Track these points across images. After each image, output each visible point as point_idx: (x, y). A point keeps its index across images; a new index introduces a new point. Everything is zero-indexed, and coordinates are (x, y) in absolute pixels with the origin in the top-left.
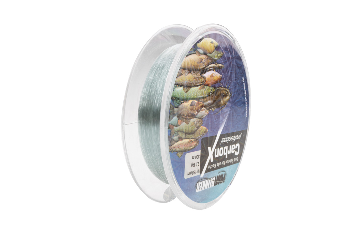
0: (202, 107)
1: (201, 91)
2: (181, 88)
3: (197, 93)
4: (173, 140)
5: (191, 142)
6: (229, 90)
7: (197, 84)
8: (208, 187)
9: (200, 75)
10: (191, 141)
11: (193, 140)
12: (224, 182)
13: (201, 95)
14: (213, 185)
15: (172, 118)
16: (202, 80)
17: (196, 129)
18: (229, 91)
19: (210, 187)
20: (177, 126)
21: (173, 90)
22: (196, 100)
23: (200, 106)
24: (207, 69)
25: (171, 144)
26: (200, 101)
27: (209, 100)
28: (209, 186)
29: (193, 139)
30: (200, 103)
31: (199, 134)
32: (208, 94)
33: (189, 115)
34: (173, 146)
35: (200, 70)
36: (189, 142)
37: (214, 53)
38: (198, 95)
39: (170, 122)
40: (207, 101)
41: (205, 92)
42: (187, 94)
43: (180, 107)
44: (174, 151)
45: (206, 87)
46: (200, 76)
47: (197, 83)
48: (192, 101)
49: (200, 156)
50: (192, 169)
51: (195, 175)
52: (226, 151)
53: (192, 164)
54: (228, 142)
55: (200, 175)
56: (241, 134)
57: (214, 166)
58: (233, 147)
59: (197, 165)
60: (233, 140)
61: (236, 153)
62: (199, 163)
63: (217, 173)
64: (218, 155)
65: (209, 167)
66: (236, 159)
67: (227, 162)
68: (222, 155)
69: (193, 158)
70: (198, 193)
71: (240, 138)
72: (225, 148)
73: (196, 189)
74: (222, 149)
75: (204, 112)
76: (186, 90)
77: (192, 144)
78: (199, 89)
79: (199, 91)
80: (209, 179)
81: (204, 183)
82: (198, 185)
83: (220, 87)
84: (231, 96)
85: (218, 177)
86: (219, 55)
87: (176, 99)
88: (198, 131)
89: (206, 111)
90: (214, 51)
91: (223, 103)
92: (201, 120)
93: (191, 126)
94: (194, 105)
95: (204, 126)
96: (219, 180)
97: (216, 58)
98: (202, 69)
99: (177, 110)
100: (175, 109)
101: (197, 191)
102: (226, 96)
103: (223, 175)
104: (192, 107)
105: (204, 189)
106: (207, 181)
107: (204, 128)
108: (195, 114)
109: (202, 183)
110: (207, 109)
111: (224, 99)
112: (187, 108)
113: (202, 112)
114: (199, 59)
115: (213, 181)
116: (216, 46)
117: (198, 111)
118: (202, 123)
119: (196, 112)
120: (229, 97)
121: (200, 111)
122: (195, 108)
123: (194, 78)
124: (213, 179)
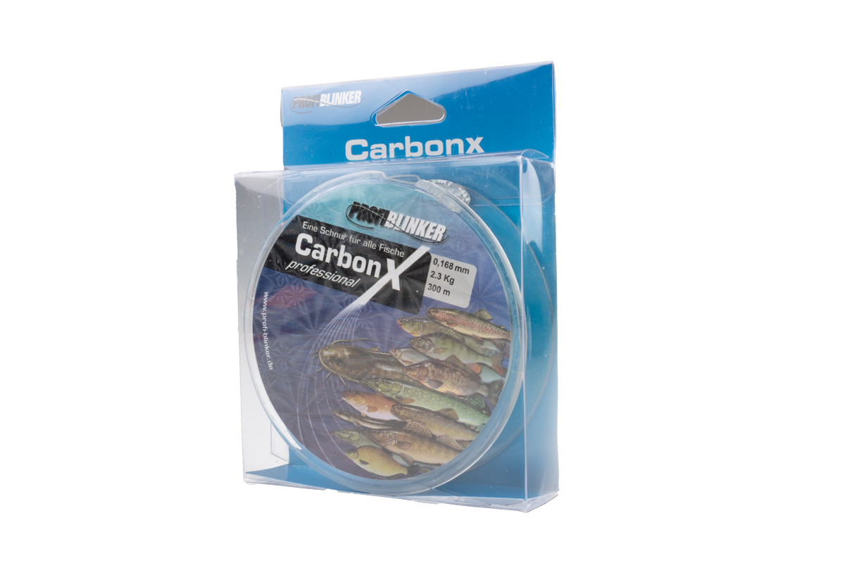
0: (409, 368)
1: (407, 396)
2: (461, 420)
3: (419, 396)
5: (450, 322)
7: (417, 410)
8: (407, 218)
9: (406, 423)
10: (448, 324)
11: (445, 324)
12: (355, 203)
13: (408, 389)
14: (391, 214)
15: (494, 382)
16: (402, 412)
18: (322, 363)
19: (401, 216)
22: (424, 386)
23: (416, 373)
25: (503, 342)
26: (414, 380)
27: (386, 371)
28: (404, 218)
29: (441, 325)
30: (414, 376)
31: (424, 326)
32: (389, 383)
33: (448, 369)
34: (501, 337)
36: (456, 324)
37: (361, 445)
38: (417, 391)
40: (393, 373)
41: (398, 390)
42: (449, 406)
43: (469, 392)
44: (500, 327)
45: (394, 397)
46: (409, 421)
47: (418, 412)
48: (437, 390)
49: (427, 286)
50: (452, 273)
51: (446, 259)
52: (345, 259)
53: (452, 283)
54: (336, 274)
55: (432, 253)
56: (289, 268)
57: (387, 250)
58: (318, 255)
59: (438, 276)
60: (318, 270)
61: (310, 239)
62: (432, 276)
63: (377, 231)
64: (371, 263)
65: (401, 254)
66: (309, 227)
67: (343, 237)
68: (357, 258)
69: (447, 292)
70: (442, 224)
71: (293, 262)
72: (347, 266)
73: (448, 232)
74: (355, 268)
75: (405, 357)
76: (450, 413)
77: (448, 318)
78: (413, 401)
79: (414, 398)
80: (404, 232)
81: (420, 232)
82: (438, 236)
83: (349, 381)
84: (317, 353)
85: (376, 223)
86: (347, 436)
87: (478, 409)
88: (426, 332)
89: (397, 357)
90: (360, 447)
91: (345, 350)
92: (415, 346)
93: (445, 350)
94: (432, 380)
95: (409, 334)
96: (374, 215)
97: (355, 433)
98: (399, 431)
99: (479, 391)
100: (485, 394)
101: (444, 228)
102: (333, 358)
103: (358, 218)
104: (439, 380)
105: (423, 221)
106: (412, 232)
107: (407, 329)
108: (430, 364)
109: (428, 236)
110: (396, 359)
111: (339, 355)
112: (453, 384)
113: (410, 360)
114: (405, 450)
115: (390, 222)
116: (352, 454)
117: (421, 365)
118: (412, 341)
119: (426, 366)
120: (322, 353)
121: (414, 362)
122: (430, 374)
123: (424, 424)
124: (391, 226)
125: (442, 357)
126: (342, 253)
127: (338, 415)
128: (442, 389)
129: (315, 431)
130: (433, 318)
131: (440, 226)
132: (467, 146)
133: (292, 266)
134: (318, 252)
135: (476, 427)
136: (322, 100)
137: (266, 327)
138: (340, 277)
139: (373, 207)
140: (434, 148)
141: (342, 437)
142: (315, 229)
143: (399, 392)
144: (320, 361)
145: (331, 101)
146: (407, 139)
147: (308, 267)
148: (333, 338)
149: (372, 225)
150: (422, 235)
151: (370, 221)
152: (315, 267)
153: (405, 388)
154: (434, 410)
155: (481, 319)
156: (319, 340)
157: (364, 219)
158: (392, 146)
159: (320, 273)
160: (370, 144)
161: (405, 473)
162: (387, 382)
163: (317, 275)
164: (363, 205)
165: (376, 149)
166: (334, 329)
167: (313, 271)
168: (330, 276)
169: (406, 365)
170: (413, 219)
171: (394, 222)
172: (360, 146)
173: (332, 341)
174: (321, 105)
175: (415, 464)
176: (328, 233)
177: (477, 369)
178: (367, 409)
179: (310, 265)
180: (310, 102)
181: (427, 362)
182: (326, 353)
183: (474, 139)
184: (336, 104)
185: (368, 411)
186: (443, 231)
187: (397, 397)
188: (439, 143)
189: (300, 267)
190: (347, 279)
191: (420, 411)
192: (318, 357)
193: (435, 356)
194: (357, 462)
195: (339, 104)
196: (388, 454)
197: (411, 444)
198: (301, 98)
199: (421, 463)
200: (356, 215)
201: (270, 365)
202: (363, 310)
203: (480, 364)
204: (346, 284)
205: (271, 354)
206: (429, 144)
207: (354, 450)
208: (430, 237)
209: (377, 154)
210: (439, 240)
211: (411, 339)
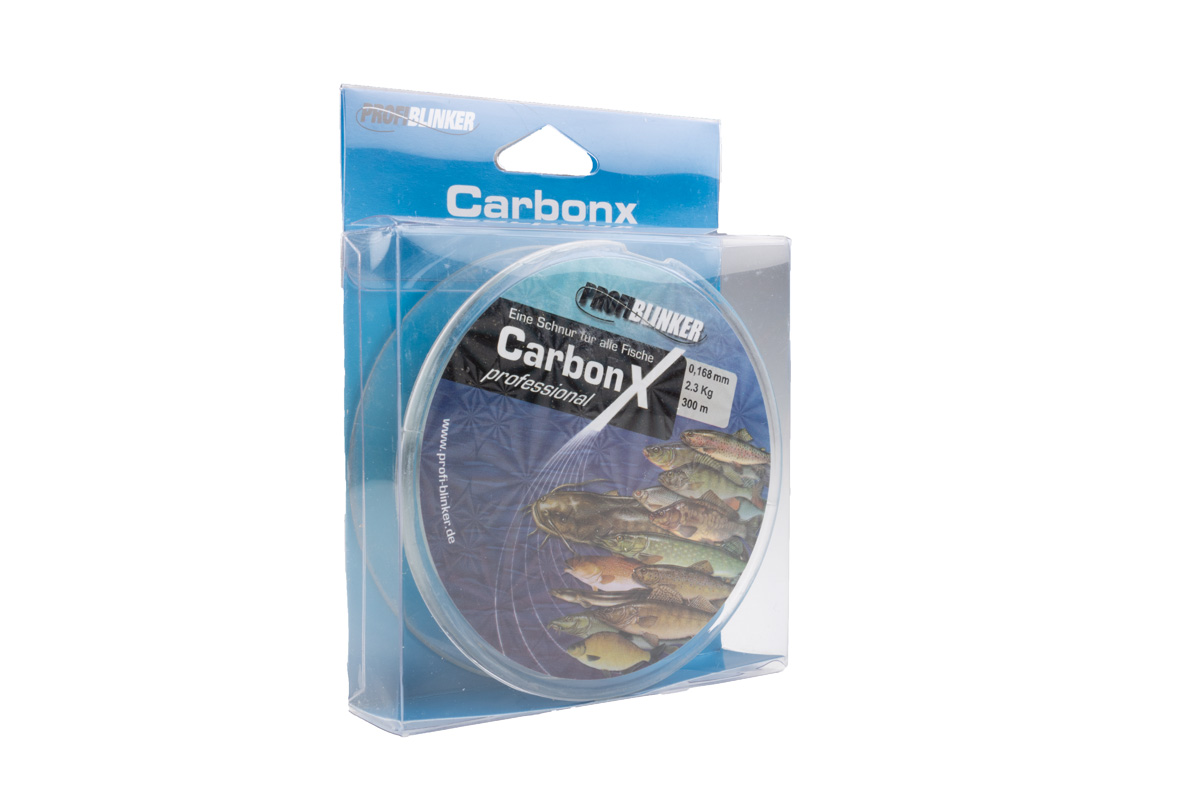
0: (657, 515)
1: (654, 552)
2: (717, 573)
3: (668, 551)
4: (757, 474)
5: (708, 447)
6: (534, 525)
7: (666, 570)
8: (658, 309)
9: (651, 590)
10: (705, 450)
11: (701, 450)
12: (588, 284)
13: (656, 542)
14: (637, 302)
15: (753, 519)
16: (646, 576)
17: (687, 471)
18: (537, 521)
19: (650, 306)
20: (744, 499)
21: (740, 574)
22: (675, 536)
23: (665, 520)
24: (626, 598)
26: (663, 530)
27: (626, 523)
28: (653, 309)
29: (698, 452)
30: (664, 524)
31: (676, 455)
32: (631, 538)
33: (703, 510)
34: (761, 462)
35: (652, 601)
36: (714, 450)
37: (589, 633)
38: (666, 544)
39: (758, 513)
40: (636, 524)
41: (642, 546)
42: (704, 558)
43: (726, 536)
44: (760, 450)
45: (637, 557)
46: (655, 586)
47: (668, 573)
48: (691, 538)
49: (681, 401)
50: (711, 384)
51: (704, 366)
52: (574, 365)
53: (710, 397)
54: (560, 388)
55: (688, 357)
56: (487, 381)
57: (632, 352)
58: (533, 359)
59: (694, 387)
60: (533, 382)
61: (521, 335)
62: (686, 388)
63: (618, 325)
64: (610, 370)
65: (649, 358)
66: (519, 317)
67: (572, 333)
68: (592, 364)
69: (704, 409)
70: (700, 319)
71: (492, 370)
72: (576, 376)
73: (705, 330)
74: (588, 379)
75: (654, 500)
76: (704, 566)
77: (704, 441)
78: (661, 558)
79: (662, 554)
80: (653, 328)
81: (673, 329)
82: (695, 335)
83: (575, 543)
84: (530, 508)
85: (618, 315)
86: (570, 624)
87: (734, 555)
88: (678, 463)
89: (642, 501)
90: (589, 637)
91: (571, 498)
92: (665, 484)
93: (699, 484)
94: (685, 526)
95: (659, 468)
96: (614, 304)
97: (582, 618)
98: (642, 602)
99: (737, 533)
100: (742, 535)
101: (701, 325)
102: (553, 514)
103: (593, 306)
104: (692, 525)
105: (676, 315)
106: (664, 329)
107: (657, 461)
108: (682, 505)
109: (683, 334)
110: (640, 504)
111: (563, 507)
112: (709, 528)
113: (658, 503)
114: (649, 627)
115: (637, 314)
116: (577, 649)
117: (673, 508)
118: (662, 476)
119: (678, 508)
120: (537, 507)
121: (664, 505)
122: (683, 519)
123: (674, 587)
124: (637, 319)
125: (697, 495)
126: (570, 357)
127: (558, 596)
128: (696, 537)
129: (522, 627)
130: (687, 445)
131: (697, 322)
132: (616, 213)
133: (490, 376)
134: (533, 354)
135: (732, 580)
136: (411, 116)
137: (445, 476)
138: (566, 391)
139: (614, 292)
140: (574, 211)
141: (563, 629)
142: (529, 320)
143: (644, 548)
144: (533, 521)
145: (426, 119)
146: (538, 193)
147: (517, 377)
148: (554, 483)
149: (612, 317)
150: (676, 333)
151: (608, 312)
152: (528, 378)
153: (651, 542)
154: (686, 566)
155: (740, 440)
156: (532, 489)
157: (600, 308)
158: (517, 202)
159: (536, 386)
160: (485, 195)
161: (647, 658)
162: (628, 538)
163: (532, 390)
164: (600, 288)
165: (493, 202)
166: (555, 470)
167: (526, 383)
168: (552, 390)
169: (653, 510)
170: (665, 311)
171: (640, 314)
172: (470, 195)
173: (552, 488)
174: (410, 124)
175: (661, 643)
176: (549, 326)
177: (734, 505)
178: (600, 579)
179: (521, 375)
180: (392, 116)
181: (679, 503)
182: (543, 506)
183: (626, 206)
184: (434, 126)
185: (602, 582)
186: (701, 328)
187: (641, 556)
188: (580, 204)
189: (504, 378)
190: (576, 394)
191: (669, 570)
192: (531, 513)
193: (688, 494)
194: (584, 660)
195: (440, 127)
196: (626, 637)
197: (657, 618)
198: (376, 106)
199: (668, 640)
200: (589, 302)
201: (451, 536)
202: (599, 438)
203: (738, 498)
204: (575, 402)
205: (451, 519)
206: (568, 204)
207: (581, 643)
208: (685, 336)
209: (494, 211)
210: (696, 340)
211: (661, 474)
